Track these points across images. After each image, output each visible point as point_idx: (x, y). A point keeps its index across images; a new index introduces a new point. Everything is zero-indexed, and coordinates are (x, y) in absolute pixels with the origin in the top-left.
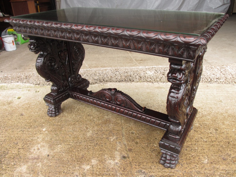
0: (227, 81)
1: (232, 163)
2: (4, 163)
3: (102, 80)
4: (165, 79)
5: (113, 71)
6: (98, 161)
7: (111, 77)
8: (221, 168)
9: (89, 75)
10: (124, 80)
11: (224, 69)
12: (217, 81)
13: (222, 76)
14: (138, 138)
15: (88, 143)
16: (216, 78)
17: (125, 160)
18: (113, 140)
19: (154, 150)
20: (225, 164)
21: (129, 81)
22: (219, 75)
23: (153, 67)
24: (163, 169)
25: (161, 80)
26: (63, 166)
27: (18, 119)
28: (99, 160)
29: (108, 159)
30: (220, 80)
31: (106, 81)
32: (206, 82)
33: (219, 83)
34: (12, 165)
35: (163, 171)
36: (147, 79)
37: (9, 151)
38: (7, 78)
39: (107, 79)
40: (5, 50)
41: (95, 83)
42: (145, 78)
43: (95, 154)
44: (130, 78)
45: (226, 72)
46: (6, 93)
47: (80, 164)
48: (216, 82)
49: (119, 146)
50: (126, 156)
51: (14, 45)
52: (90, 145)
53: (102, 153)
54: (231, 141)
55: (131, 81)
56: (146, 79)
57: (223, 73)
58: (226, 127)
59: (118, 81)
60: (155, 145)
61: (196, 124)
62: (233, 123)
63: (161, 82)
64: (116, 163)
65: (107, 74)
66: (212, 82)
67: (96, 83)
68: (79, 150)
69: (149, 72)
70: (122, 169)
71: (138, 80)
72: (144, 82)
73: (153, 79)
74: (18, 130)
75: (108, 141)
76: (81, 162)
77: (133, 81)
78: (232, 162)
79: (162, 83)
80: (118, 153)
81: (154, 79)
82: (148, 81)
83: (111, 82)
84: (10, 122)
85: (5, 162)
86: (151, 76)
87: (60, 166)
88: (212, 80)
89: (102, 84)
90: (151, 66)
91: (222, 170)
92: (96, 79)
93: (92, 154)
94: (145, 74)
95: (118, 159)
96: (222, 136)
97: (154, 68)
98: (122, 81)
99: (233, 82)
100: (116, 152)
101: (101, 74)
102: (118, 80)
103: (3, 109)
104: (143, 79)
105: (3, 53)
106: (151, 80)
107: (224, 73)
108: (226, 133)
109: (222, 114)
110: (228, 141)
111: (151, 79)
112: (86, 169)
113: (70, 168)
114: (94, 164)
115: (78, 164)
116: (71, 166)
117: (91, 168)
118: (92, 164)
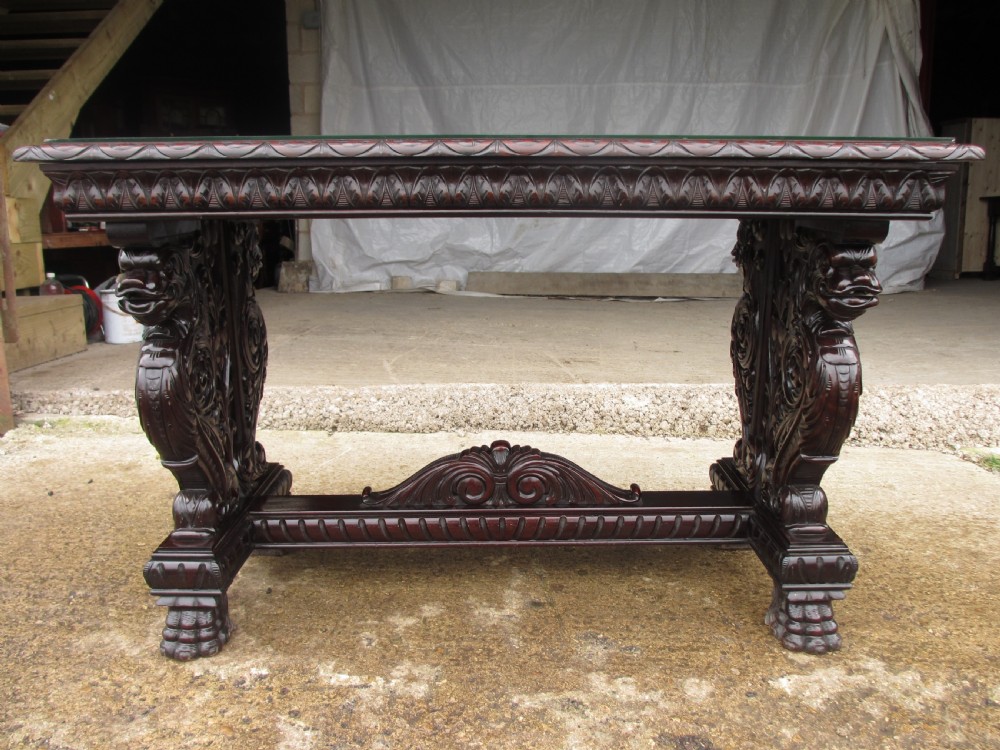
0: (920, 440)
1: (912, 626)
2: (114, 605)
3: (463, 423)
4: (690, 427)
5: (501, 393)
6: (442, 609)
7: (496, 411)
8: (876, 636)
9: (417, 402)
10: (541, 425)
11: (904, 398)
12: (881, 439)
13: (899, 422)
14: (587, 562)
16: (879, 429)
17: (540, 611)
20: (891, 628)
21: (559, 426)
22: (888, 417)
23: (647, 388)
24: (669, 634)
25: (677, 429)
26: (322, 617)
27: (161, 505)
28: (448, 607)
29: (478, 605)
30: (893, 437)
31: (476, 426)
33: (890, 445)
34: (142, 609)
35: (672, 636)
36: (624, 424)
37: (130, 579)
38: (120, 399)
39: (479, 417)
40: (103, 339)
41: (436, 428)
42: (617, 418)
43: (434, 593)
44: (565, 415)
45: (912, 408)
46: (116, 443)
47: (380, 613)
48: (877, 444)
50: (544, 601)
53: (459, 593)
54: (918, 578)
55: (566, 428)
56: (621, 423)
57: (901, 409)
58: (901, 545)
59: (518, 427)
62: (928, 536)
63: (678, 436)
64: (508, 615)
65: (482, 401)
66: (864, 441)
67: (440, 428)
68: (377, 582)
69: (634, 399)
70: (530, 629)
71: (591, 426)
72: (614, 432)
73: (648, 425)
74: (162, 531)
76: (383, 610)
77: (575, 428)
78: (915, 623)
79: (680, 439)
80: (515, 592)
81: (648, 422)
82: (627, 432)
83: (493, 428)
84: (133, 513)
85: (117, 602)
86: (641, 414)
87: (311, 616)
88: (863, 434)
89: (460, 431)
90: (641, 385)
91: (879, 641)
92: (441, 415)
94: (617, 406)
95: (513, 607)
96: (884, 566)
97: (653, 391)
98: (535, 426)
99: (942, 445)
100: (508, 591)
101: (461, 402)
102: (521, 423)
103: (104, 481)
104: (609, 423)
105: (97, 349)
106: (641, 429)
107: (904, 412)
108: (900, 558)
109: (890, 516)
110: (906, 576)
111: (639, 424)
112: (401, 626)
113: (346, 622)
114: (429, 616)
115: (374, 613)
116: (348, 616)
117: (419, 625)
118: (424, 614)
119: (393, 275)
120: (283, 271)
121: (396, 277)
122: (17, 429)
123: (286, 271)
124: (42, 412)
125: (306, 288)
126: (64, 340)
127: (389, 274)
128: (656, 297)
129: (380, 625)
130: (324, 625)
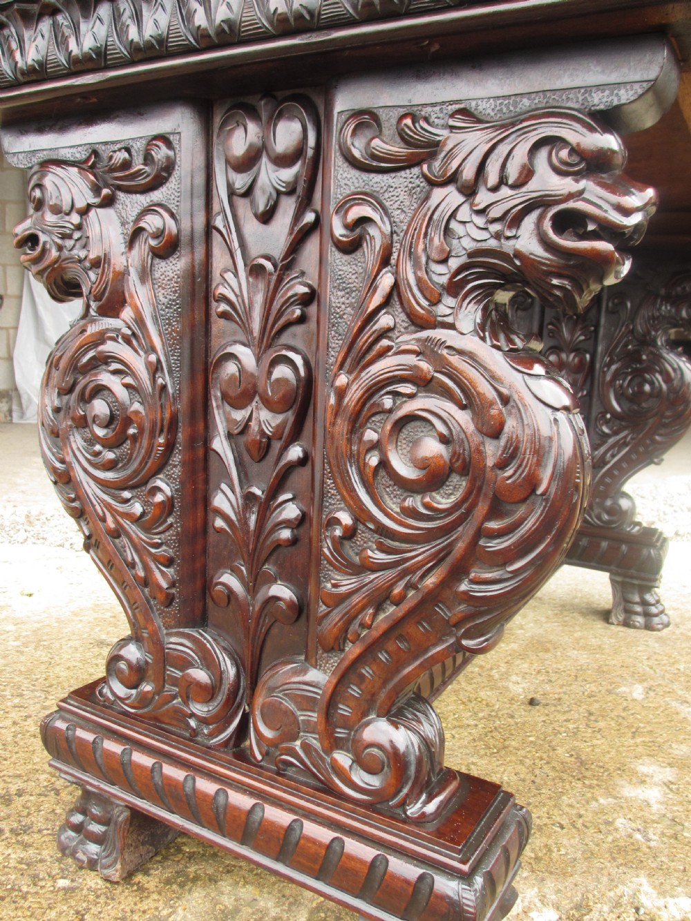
6: (666, 767)
15: (546, 712)
18: (643, 696)
43: (623, 746)
47: (598, 785)
52: (567, 721)
53: (653, 742)
68: (531, 739)
75: (626, 700)
76: (597, 780)
93: (612, 748)
112: (652, 802)
113: (571, 806)
114: (665, 780)
115: (591, 787)
116: (564, 798)
117: (670, 796)
118: (656, 779)
125: (9, 418)
129: (625, 805)
130: (549, 818)
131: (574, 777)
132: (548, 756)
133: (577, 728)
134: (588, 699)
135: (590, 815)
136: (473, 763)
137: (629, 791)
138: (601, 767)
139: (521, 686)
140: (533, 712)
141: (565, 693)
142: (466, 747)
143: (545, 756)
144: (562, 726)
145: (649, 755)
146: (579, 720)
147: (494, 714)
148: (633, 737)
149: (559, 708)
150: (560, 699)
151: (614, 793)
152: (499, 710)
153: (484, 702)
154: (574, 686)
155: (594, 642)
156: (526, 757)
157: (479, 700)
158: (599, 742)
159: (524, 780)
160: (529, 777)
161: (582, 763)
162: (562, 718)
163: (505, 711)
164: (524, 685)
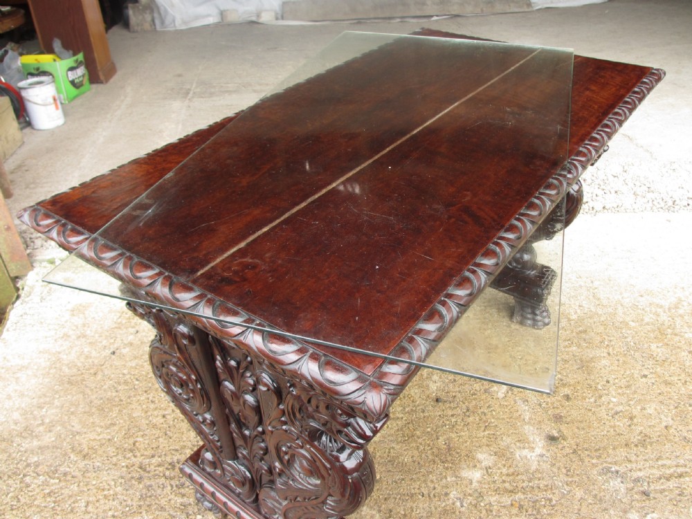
6: (492, 455)
12: (689, 205)
14: (564, 385)
15: (444, 408)
16: (688, 198)
17: (560, 446)
18: (504, 395)
19: (617, 413)
26: (412, 479)
28: (495, 453)
29: (514, 447)
32: (662, 208)
40: (28, 124)
43: (476, 437)
47: (451, 468)
48: (685, 208)
49: (525, 410)
50: (556, 435)
51: (57, 108)
52: (452, 416)
53: (494, 434)
60: (614, 400)
61: (686, 333)
64: (540, 455)
66: (677, 207)
68: (429, 430)
75: (493, 398)
76: (452, 463)
80: (531, 428)
87: (403, 479)
88: (677, 203)
93: (469, 438)
95: (540, 446)
100: (526, 427)
112: (474, 481)
113: (432, 481)
114: (487, 466)
115: (447, 468)
116: (431, 476)
117: (485, 477)
118: (483, 464)
119: (222, 8)
120: (131, 12)
121: (225, 11)
122: (36, 270)
123: (134, 12)
124: (47, 248)
125: (153, 27)
126: (8, 142)
127: (218, 8)
128: (432, 16)
129: (459, 482)
130: (418, 489)
131: (441, 460)
132: (433, 444)
133: (457, 421)
134: (471, 398)
135: (440, 488)
136: (393, 448)
137: (466, 473)
138: (458, 453)
139: (437, 384)
140: (436, 408)
141: (459, 392)
142: (392, 435)
143: (431, 444)
144: (448, 420)
145: (488, 445)
146: (459, 415)
147: (414, 409)
148: (484, 431)
149: (452, 405)
150: (455, 396)
151: (457, 473)
152: (418, 406)
153: (412, 399)
154: (467, 385)
155: (494, 341)
156: (421, 444)
157: (410, 396)
158: (463, 434)
159: (414, 462)
160: (418, 459)
161: (449, 449)
162: (450, 413)
163: (421, 407)
164: (438, 384)
